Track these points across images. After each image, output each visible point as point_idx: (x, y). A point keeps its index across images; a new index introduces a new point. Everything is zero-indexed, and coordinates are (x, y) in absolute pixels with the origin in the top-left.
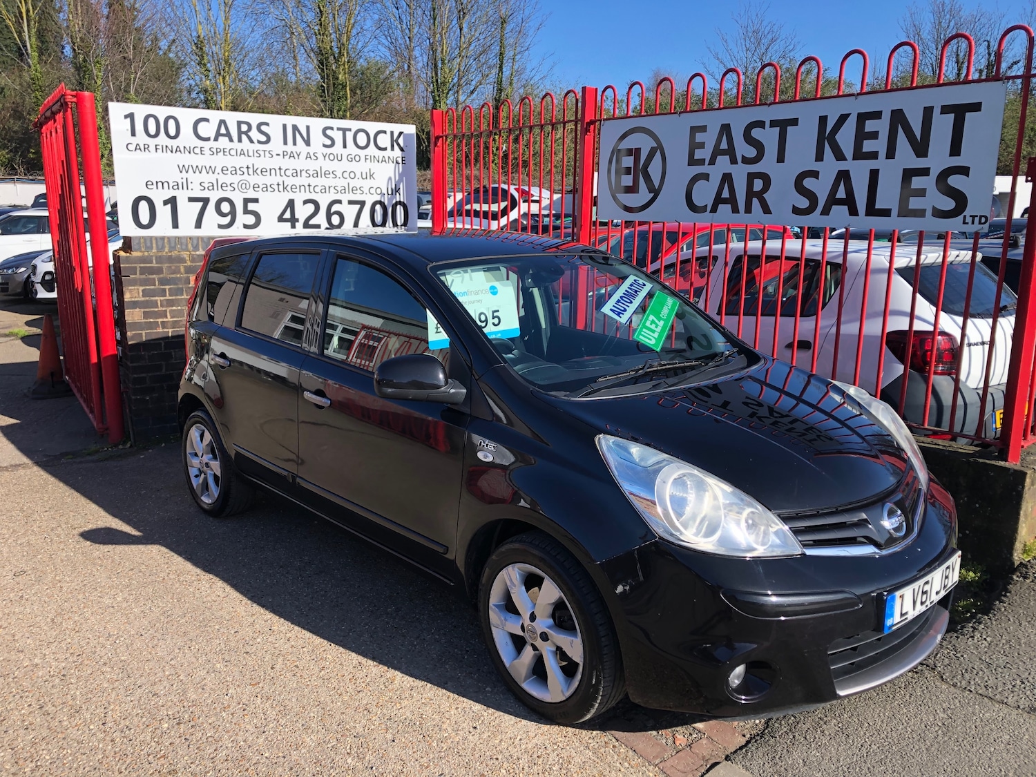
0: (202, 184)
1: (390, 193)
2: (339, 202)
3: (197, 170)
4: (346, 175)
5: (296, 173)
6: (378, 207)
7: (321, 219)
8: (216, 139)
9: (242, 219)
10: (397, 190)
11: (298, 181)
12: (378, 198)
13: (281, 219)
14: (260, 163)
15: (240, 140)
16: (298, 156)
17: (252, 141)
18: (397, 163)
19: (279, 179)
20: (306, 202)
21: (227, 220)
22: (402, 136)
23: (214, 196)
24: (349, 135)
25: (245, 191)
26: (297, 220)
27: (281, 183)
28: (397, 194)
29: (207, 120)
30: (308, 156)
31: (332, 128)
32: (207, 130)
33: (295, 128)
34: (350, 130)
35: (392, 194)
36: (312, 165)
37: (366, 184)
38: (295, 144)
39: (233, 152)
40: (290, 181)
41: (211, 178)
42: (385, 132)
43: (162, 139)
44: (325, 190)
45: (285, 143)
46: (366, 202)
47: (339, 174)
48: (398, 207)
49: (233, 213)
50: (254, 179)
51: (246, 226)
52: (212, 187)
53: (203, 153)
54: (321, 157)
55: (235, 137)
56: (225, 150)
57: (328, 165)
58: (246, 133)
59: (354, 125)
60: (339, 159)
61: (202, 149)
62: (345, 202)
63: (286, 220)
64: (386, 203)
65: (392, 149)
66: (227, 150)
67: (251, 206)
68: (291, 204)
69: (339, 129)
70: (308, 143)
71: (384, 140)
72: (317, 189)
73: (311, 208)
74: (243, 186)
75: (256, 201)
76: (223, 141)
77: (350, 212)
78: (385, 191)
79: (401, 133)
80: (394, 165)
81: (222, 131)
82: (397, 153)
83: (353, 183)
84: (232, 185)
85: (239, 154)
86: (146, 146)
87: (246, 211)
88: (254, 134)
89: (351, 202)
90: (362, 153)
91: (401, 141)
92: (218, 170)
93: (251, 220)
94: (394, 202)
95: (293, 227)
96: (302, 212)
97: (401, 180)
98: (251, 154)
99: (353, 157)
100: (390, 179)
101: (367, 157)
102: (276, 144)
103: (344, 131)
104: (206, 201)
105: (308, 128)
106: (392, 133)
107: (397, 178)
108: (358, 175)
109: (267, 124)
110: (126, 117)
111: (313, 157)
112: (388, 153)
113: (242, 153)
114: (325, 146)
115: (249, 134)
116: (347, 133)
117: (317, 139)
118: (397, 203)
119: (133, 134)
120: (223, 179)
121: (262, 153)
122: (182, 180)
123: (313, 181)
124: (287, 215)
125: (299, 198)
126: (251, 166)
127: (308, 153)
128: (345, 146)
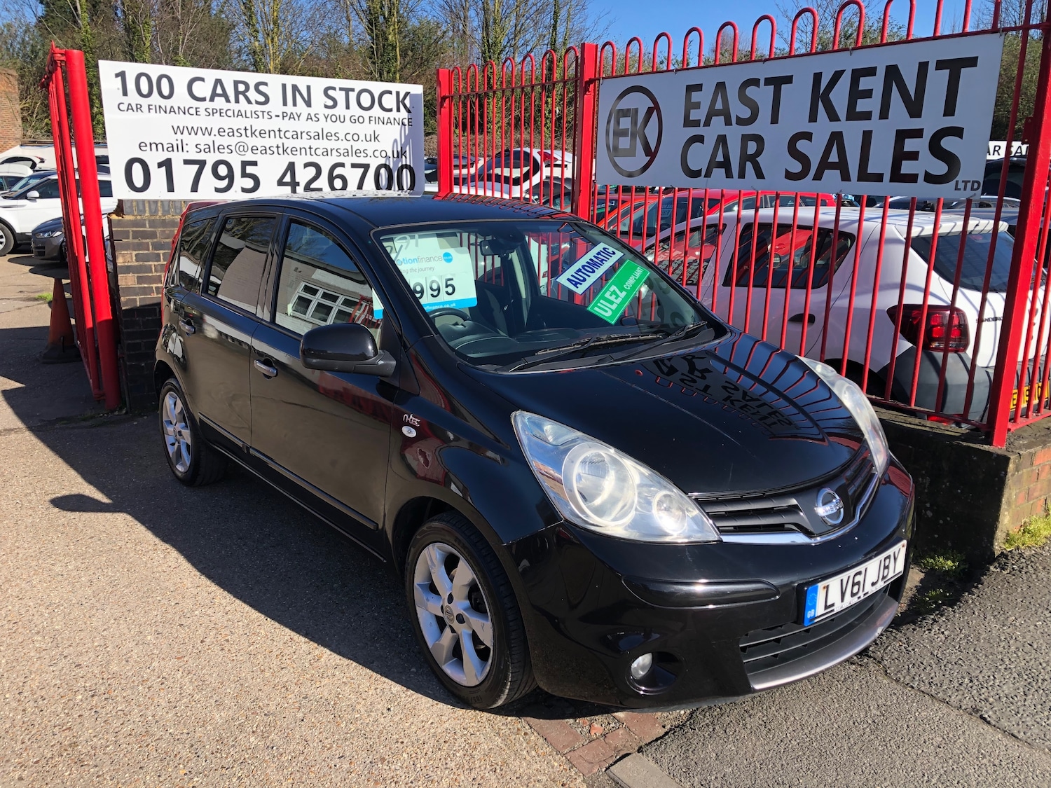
0: (198, 146)
1: (395, 156)
2: (342, 165)
3: (193, 131)
4: (349, 137)
5: (296, 135)
6: (383, 171)
7: (322, 182)
8: (212, 100)
9: (240, 182)
10: (403, 153)
11: (298, 143)
12: (383, 161)
13: (281, 183)
14: (259, 124)
15: (237, 101)
16: (299, 117)
17: (249, 102)
18: (403, 124)
19: (279, 141)
20: (306, 165)
21: (224, 183)
22: (408, 96)
23: (211, 159)
24: (353, 96)
25: (243, 153)
26: (298, 184)
27: (281, 145)
28: (403, 157)
29: (202, 80)
30: (309, 118)
31: (334, 89)
32: (202, 89)
33: (295, 88)
34: (353, 90)
35: (398, 157)
36: (313, 127)
37: (371, 147)
38: (295, 104)
39: (230, 113)
40: (290, 144)
41: (208, 140)
42: (390, 92)
43: (155, 99)
44: (327, 153)
45: (285, 104)
46: (371, 166)
47: (342, 136)
48: (404, 170)
49: (230, 176)
50: (252, 141)
51: (244, 190)
52: (208, 149)
53: (198, 113)
54: (322, 118)
55: (232, 98)
56: (222, 111)
57: (330, 127)
58: (244, 93)
59: (358, 85)
60: (342, 120)
61: (198, 110)
62: (348, 165)
63: (286, 184)
64: (391, 167)
65: (398, 110)
66: (224, 111)
67: (249, 169)
68: (291, 167)
69: (341, 89)
70: (308, 104)
71: (389, 101)
72: (319, 152)
73: (312, 171)
74: (241, 148)
75: (255, 164)
76: (219, 102)
77: (353, 176)
78: (390, 154)
79: (407, 94)
80: (400, 126)
81: (218, 90)
82: (404, 114)
83: (357, 146)
84: (229, 147)
85: (236, 115)
86: (139, 106)
87: (244, 175)
88: (252, 94)
89: (354, 166)
90: (366, 114)
91: (407, 102)
92: (215, 131)
93: (249, 183)
94: (400, 165)
95: (294, 191)
96: (303, 175)
97: (407, 142)
98: (249, 115)
99: (356, 118)
100: (395, 141)
101: (371, 119)
102: (275, 105)
103: (347, 91)
104: (202, 164)
105: (309, 88)
106: (398, 93)
107: (403, 140)
108: (362, 137)
109: (266, 84)
110: (117, 75)
111: (314, 118)
112: (394, 114)
113: (240, 114)
114: (326, 107)
115: (247, 94)
116: (350, 93)
117: (319, 99)
118: (403, 167)
119: (125, 93)
120: (219, 141)
121: (260, 114)
122: (177, 142)
123: (314, 144)
124: (287, 179)
125: (299, 162)
126: (249, 127)
127: (309, 114)
128: (348, 107)
